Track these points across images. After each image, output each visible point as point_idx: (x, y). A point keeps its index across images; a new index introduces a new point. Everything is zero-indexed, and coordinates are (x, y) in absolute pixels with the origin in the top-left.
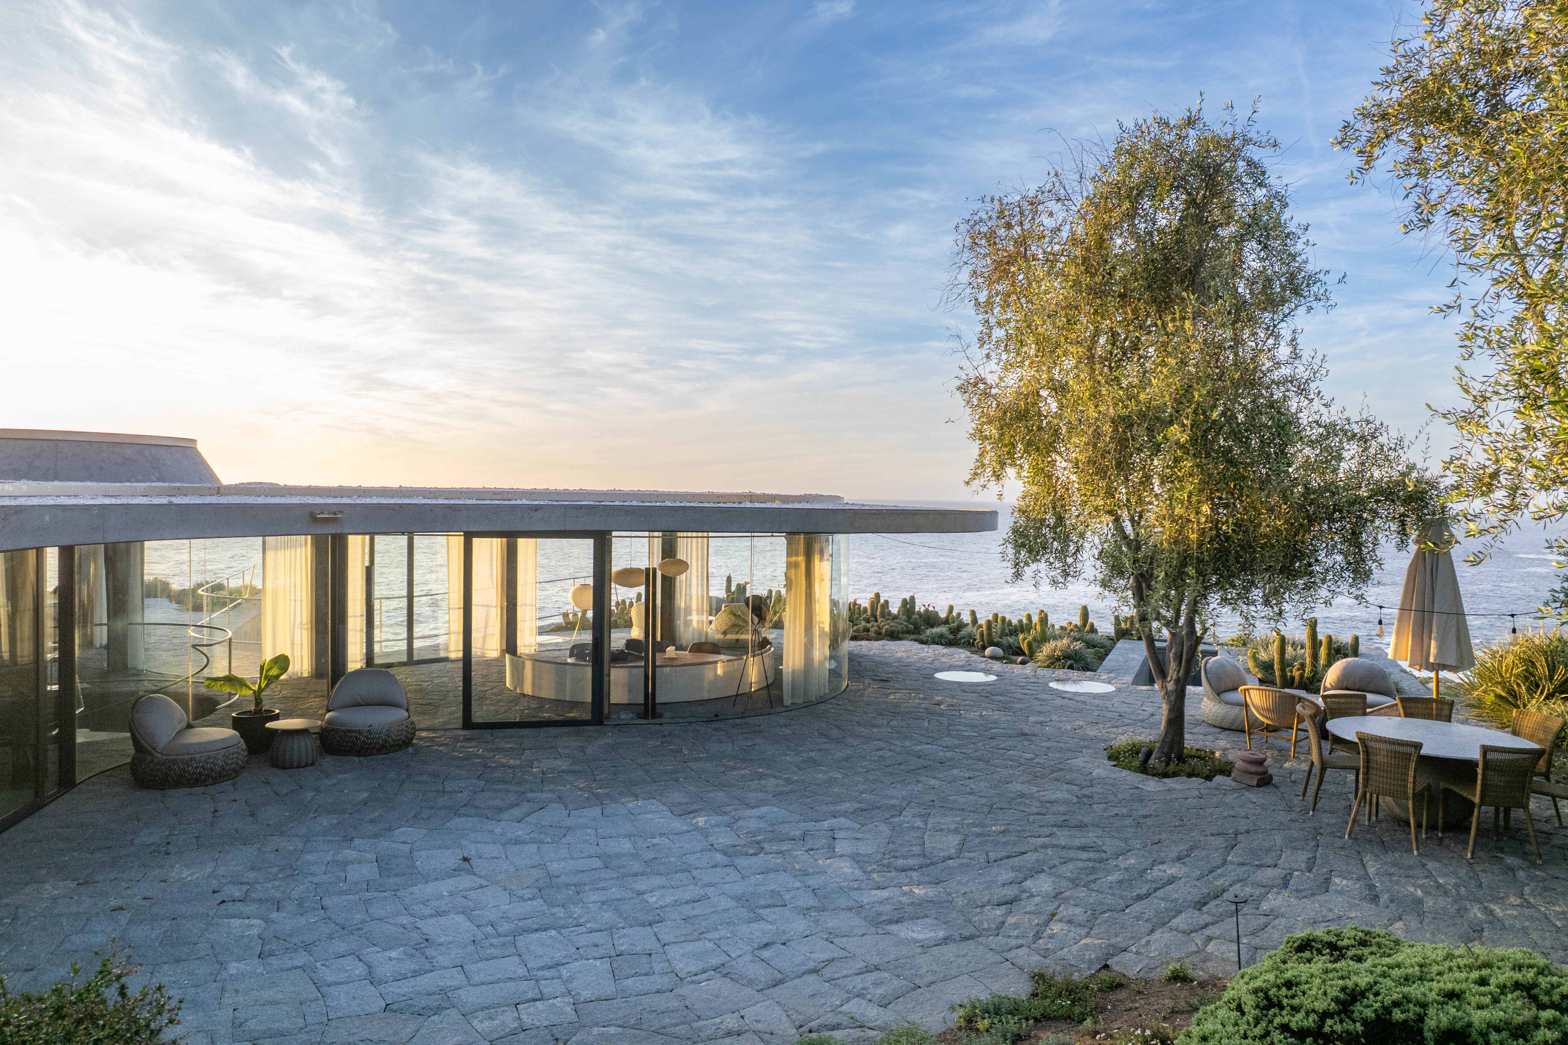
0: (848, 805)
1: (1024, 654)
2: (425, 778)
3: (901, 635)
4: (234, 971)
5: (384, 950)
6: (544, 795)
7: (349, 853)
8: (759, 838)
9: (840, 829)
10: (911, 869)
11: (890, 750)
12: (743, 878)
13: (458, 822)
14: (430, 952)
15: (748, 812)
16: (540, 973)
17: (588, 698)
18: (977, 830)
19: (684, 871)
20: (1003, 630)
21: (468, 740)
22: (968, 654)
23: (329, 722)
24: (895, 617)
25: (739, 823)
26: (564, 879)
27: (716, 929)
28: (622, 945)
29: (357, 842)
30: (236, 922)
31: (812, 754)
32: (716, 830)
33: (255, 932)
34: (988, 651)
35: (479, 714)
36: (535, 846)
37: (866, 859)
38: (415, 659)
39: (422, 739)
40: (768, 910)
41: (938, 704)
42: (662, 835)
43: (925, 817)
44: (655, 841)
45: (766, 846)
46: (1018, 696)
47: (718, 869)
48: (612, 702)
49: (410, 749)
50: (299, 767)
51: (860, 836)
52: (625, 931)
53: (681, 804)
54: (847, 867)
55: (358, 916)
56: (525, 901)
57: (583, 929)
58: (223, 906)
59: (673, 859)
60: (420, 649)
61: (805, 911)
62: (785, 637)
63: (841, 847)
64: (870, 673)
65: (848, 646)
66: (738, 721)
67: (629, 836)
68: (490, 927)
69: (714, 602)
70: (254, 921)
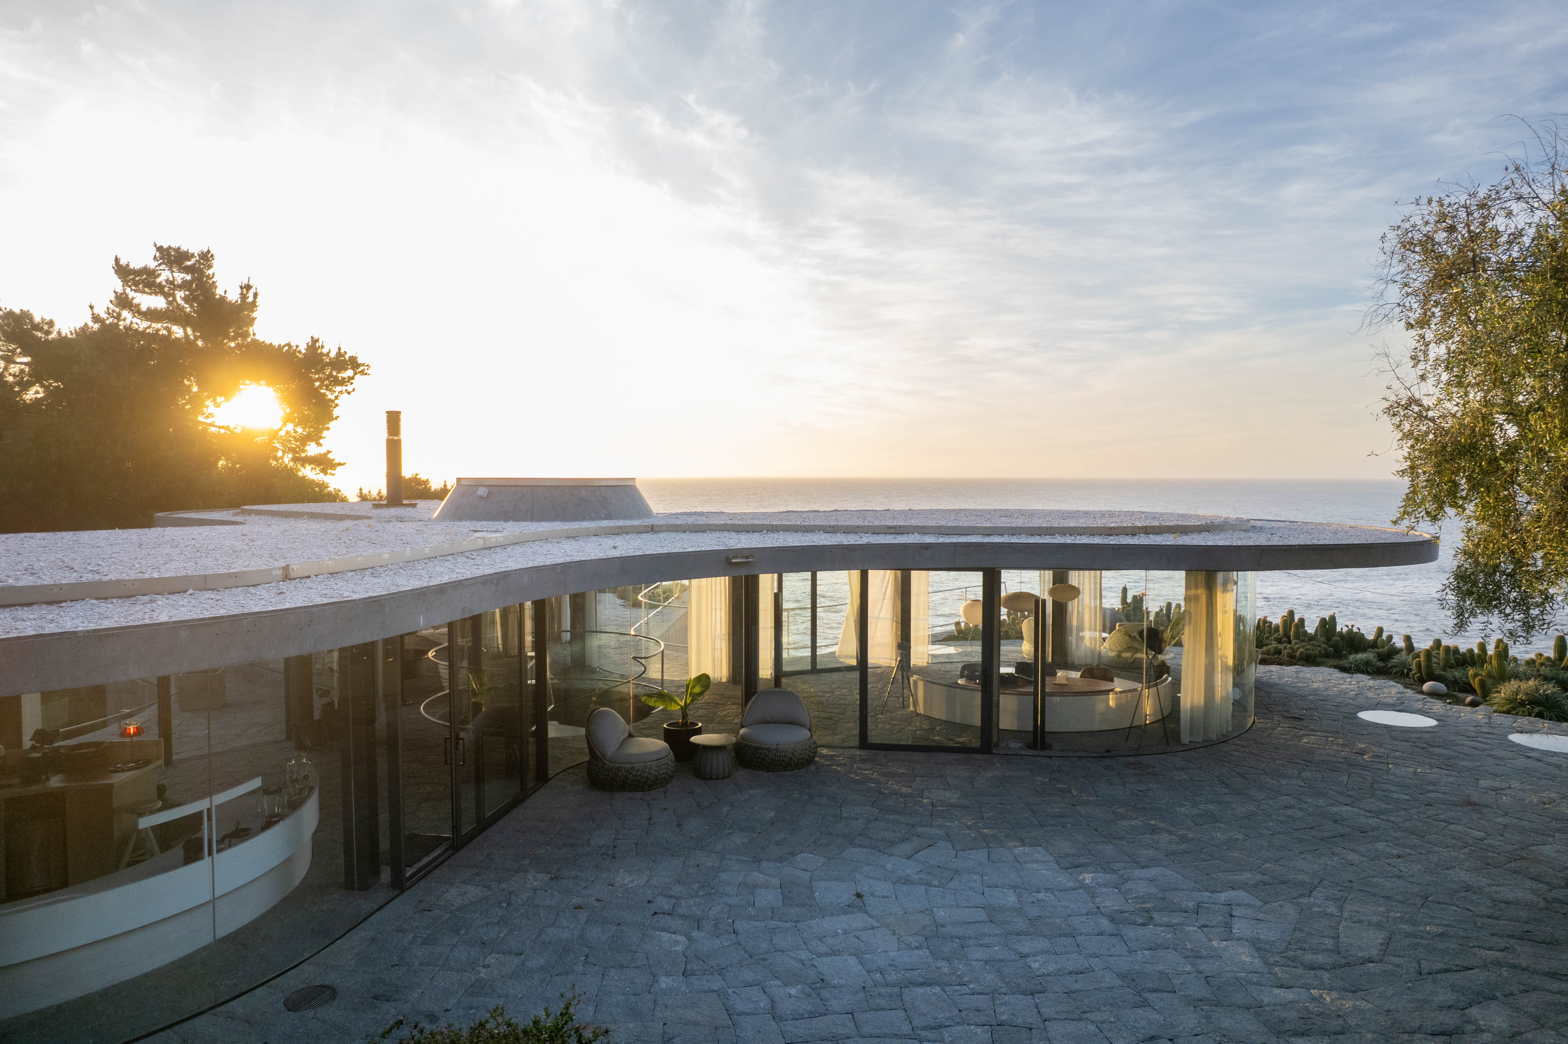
0: (1249, 875)
1: (1472, 691)
2: (824, 800)
3: (1318, 659)
4: (664, 986)
5: (785, 985)
6: (934, 831)
7: (757, 876)
8: (1148, 906)
9: (1238, 905)
10: (1321, 968)
11: (1301, 809)
12: (1130, 952)
13: (854, 853)
14: (825, 994)
15: (1138, 873)
16: (924, 1033)
17: (977, 721)
18: (1405, 927)
19: (1067, 935)
20: (1447, 660)
21: (864, 761)
22: (1400, 687)
23: (743, 737)
24: (1311, 638)
25: (1129, 885)
26: (949, 929)
27: (1099, 1010)
28: (1003, 1014)
29: (765, 864)
30: (665, 936)
31: (1211, 807)
32: (1104, 890)
33: (679, 948)
34: (1427, 686)
35: (874, 736)
36: (923, 888)
37: (1267, 946)
38: (818, 667)
39: (823, 756)
40: (1155, 995)
41: (1361, 753)
42: (1047, 890)
43: (1340, 902)
44: (1040, 896)
45: (1156, 915)
46: (1465, 750)
47: (1104, 938)
48: (1001, 727)
49: (812, 767)
50: (717, 779)
51: (1261, 916)
52: (1007, 998)
53: (1068, 855)
54: (1245, 956)
55: (764, 945)
56: (912, 949)
57: (965, 989)
58: (656, 918)
59: (1058, 920)
60: (823, 656)
61: (1195, 1003)
62: (1184, 657)
63: (1240, 928)
64: (1279, 708)
65: (1257, 672)
66: (1131, 759)
67: (1014, 887)
68: (878, 975)
69: (1108, 614)
70: (680, 938)
